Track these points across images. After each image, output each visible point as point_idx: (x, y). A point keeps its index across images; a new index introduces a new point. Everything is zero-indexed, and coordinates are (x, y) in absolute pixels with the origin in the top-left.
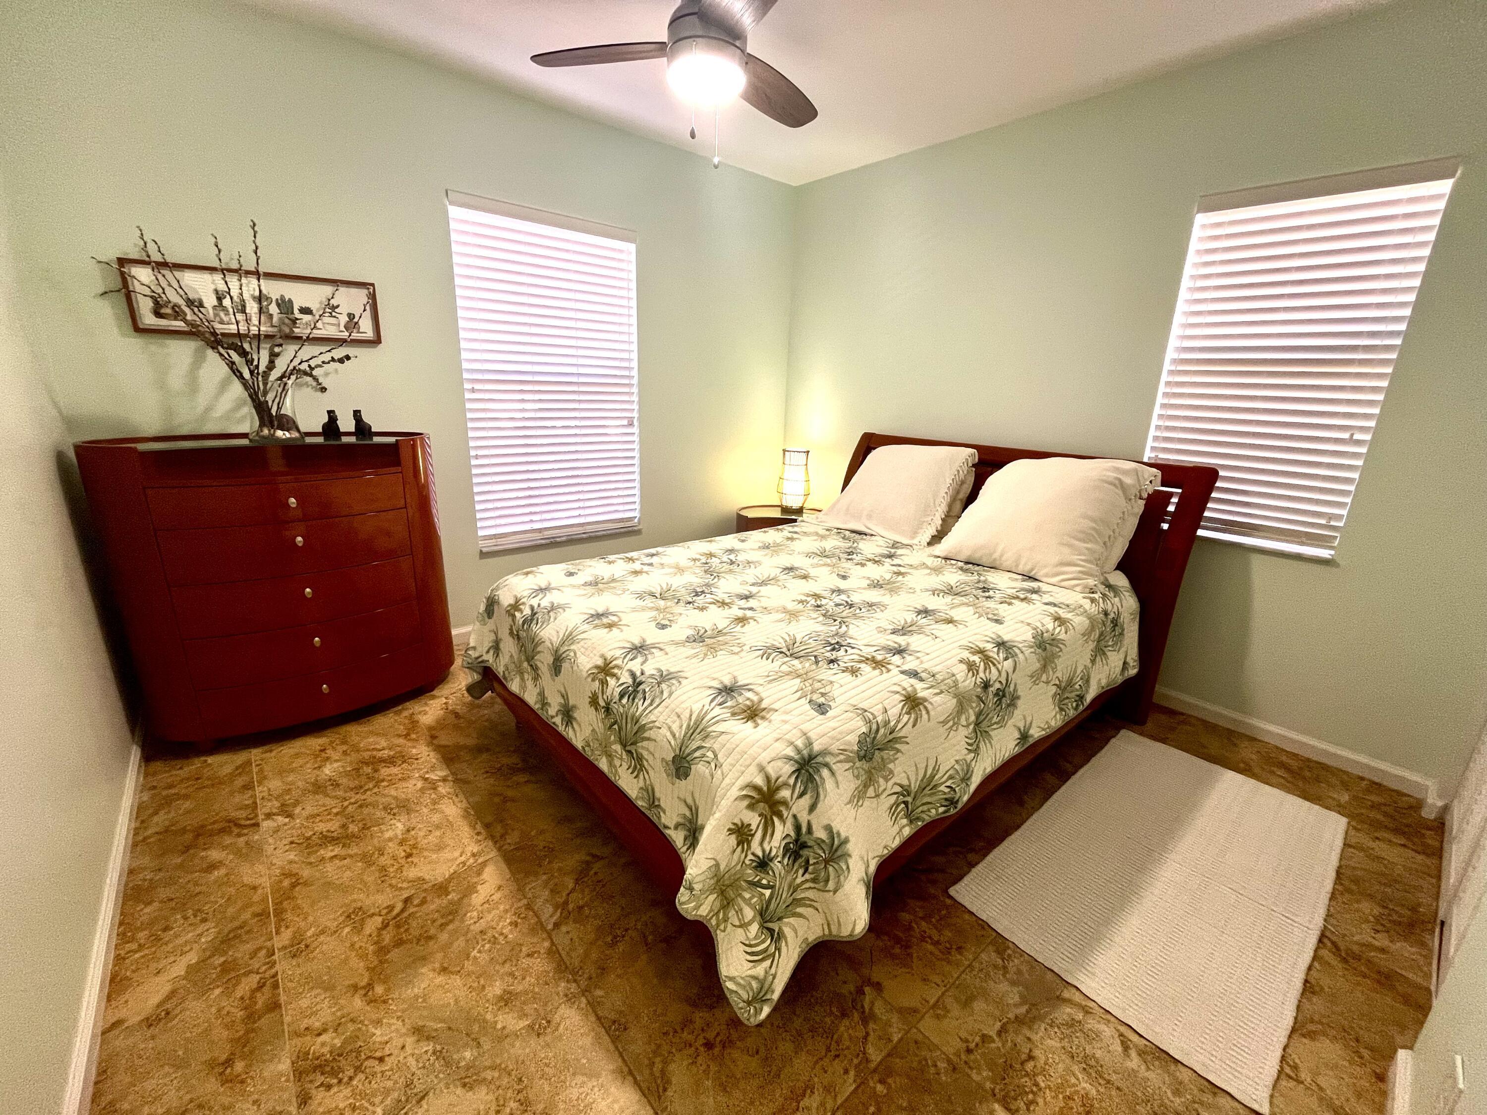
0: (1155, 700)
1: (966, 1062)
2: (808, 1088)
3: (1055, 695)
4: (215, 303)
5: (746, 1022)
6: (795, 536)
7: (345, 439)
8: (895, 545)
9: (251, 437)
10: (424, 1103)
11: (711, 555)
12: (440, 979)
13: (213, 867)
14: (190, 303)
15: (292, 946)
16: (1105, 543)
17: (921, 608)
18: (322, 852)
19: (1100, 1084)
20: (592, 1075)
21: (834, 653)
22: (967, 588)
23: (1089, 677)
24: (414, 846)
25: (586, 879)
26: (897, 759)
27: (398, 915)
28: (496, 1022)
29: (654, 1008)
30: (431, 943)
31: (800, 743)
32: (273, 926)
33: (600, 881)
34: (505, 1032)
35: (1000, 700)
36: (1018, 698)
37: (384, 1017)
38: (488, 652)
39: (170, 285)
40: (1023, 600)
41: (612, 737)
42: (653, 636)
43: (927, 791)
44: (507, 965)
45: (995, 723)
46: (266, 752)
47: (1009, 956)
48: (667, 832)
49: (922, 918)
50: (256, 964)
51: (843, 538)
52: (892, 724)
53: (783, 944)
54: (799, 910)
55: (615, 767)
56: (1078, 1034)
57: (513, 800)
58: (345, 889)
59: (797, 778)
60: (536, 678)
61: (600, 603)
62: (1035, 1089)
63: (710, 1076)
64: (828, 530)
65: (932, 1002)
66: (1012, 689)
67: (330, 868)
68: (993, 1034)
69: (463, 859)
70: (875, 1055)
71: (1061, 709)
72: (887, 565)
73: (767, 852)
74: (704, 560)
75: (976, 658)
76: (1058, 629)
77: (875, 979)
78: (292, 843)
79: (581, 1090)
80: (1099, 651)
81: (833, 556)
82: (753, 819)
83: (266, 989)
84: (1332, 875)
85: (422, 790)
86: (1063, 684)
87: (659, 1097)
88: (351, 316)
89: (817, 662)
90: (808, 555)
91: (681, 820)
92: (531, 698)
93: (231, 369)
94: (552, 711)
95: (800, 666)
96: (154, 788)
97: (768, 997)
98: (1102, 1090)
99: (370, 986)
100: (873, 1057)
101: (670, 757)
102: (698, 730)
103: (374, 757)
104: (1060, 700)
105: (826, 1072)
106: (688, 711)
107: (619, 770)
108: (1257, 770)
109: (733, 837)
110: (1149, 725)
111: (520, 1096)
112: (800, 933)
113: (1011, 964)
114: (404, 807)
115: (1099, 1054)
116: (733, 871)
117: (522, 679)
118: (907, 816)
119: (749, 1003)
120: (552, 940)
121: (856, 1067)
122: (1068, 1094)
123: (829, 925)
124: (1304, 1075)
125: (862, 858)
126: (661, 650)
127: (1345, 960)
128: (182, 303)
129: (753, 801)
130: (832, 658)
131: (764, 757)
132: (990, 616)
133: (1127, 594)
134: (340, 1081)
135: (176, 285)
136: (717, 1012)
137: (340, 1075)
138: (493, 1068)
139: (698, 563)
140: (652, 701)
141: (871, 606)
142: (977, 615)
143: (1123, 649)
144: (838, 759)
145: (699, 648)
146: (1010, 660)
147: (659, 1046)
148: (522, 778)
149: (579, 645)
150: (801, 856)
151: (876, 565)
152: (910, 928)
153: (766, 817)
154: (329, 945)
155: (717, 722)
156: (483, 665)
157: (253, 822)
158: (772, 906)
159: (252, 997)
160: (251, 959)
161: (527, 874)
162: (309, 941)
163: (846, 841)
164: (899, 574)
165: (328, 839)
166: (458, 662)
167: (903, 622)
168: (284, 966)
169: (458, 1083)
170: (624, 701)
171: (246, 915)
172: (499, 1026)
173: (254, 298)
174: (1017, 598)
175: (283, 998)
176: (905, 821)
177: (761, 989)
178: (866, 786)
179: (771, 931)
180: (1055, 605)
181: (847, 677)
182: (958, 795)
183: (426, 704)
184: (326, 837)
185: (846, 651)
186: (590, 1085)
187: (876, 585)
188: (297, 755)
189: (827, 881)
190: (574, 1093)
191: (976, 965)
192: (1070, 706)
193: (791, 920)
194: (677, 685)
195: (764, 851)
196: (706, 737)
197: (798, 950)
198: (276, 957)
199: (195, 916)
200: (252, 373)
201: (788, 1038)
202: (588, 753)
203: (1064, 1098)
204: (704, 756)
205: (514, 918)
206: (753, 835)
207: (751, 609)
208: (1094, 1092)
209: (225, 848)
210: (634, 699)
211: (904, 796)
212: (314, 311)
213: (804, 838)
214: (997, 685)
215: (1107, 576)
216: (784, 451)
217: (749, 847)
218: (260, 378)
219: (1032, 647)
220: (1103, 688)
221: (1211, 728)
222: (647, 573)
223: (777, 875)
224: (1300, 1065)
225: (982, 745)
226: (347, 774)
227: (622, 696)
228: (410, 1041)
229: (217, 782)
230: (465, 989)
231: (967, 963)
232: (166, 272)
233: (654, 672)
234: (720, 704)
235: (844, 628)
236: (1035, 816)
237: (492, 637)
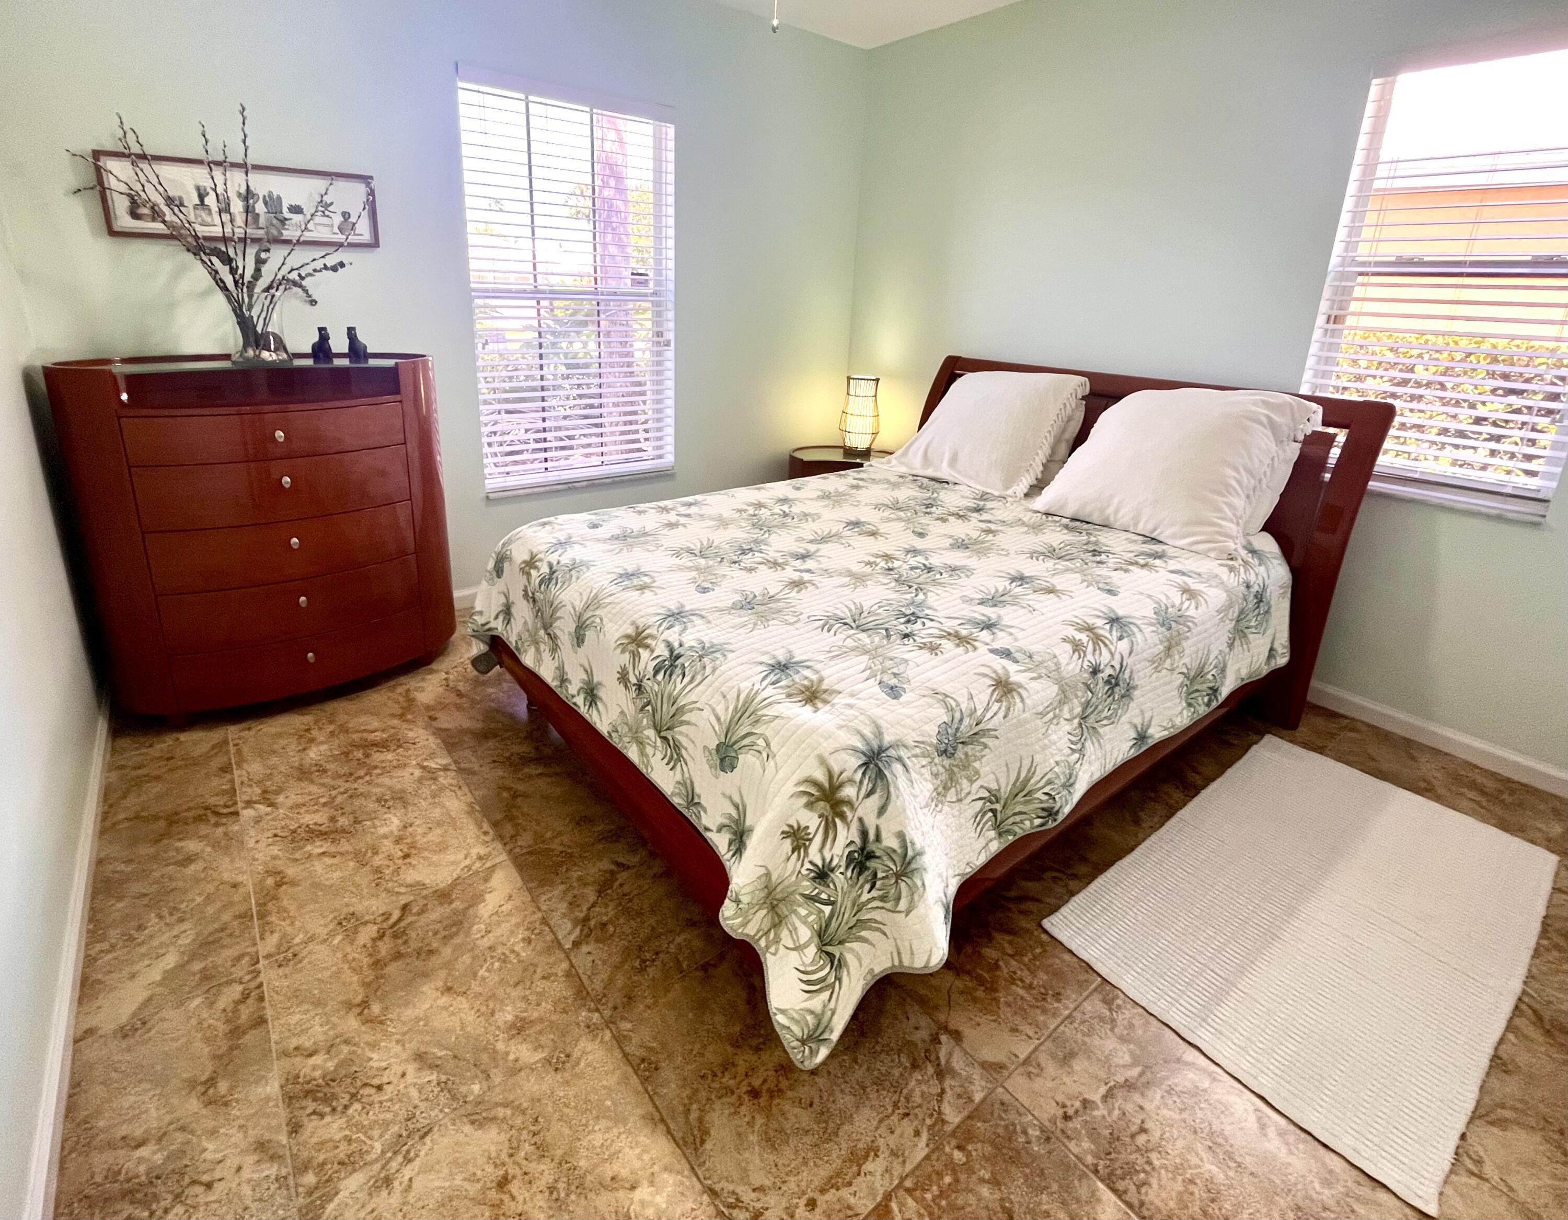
0: (1310, 698)
1: (1063, 1131)
2: (872, 1151)
3: (1182, 686)
4: (197, 201)
5: (800, 1066)
6: (861, 483)
7: (337, 362)
8: (984, 496)
9: (234, 359)
10: (428, 1140)
11: (760, 505)
12: (444, 1000)
13: (189, 859)
14: (170, 201)
15: (279, 954)
16: (1248, 497)
17: (1015, 574)
18: (309, 848)
19: (1229, 1167)
20: (619, 1120)
21: (909, 625)
22: (1074, 550)
23: (1225, 667)
24: (412, 846)
25: (609, 891)
26: (983, 756)
27: (395, 924)
28: (507, 1053)
29: (690, 1047)
30: (433, 959)
31: (868, 732)
32: (257, 930)
33: (624, 895)
34: (518, 1065)
35: (1112, 688)
36: (1134, 688)
37: (382, 1040)
38: (496, 617)
39: (149, 182)
40: (1143, 566)
41: (645, 721)
42: (693, 601)
43: (1019, 798)
44: (520, 987)
45: (1106, 718)
46: (244, 730)
47: (1119, 1007)
48: (708, 835)
49: (1011, 956)
50: (238, 972)
51: (920, 487)
52: (979, 712)
53: (845, 974)
54: (864, 933)
55: (647, 756)
56: (1202, 1106)
57: (525, 796)
58: (336, 891)
59: (864, 774)
60: (555, 649)
61: (631, 559)
62: (1147, 1168)
63: (756, 1128)
64: (901, 477)
65: (1022, 1057)
66: (1127, 676)
67: (318, 866)
68: (1096, 1097)
69: (468, 862)
70: (953, 1116)
71: (1190, 705)
72: (974, 521)
73: (828, 860)
74: (751, 511)
75: (1083, 637)
76: (1187, 604)
77: (952, 1026)
78: (276, 836)
79: (607, 1136)
80: (1239, 633)
81: (907, 508)
82: (811, 821)
83: (250, 1001)
84: (1536, 927)
85: (420, 780)
86: (1192, 674)
87: (696, 1149)
88: (346, 215)
89: (888, 636)
90: (877, 507)
91: (727, 822)
92: (547, 673)
93: (214, 279)
94: (573, 689)
95: (868, 641)
96: (122, 767)
97: (825, 1036)
98: (1231, 1174)
99: (365, 1004)
100: (948, 1118)
101: (713, 745)
102: (747, 714)
103: (366, 740)
104: (1189, 691)
105: (892, 1132)
106: (735, 690)
107: (652, 760)
108: (1441, 791)
109: (788, 842)
110: (1303, 730)
111: (536, 1139)
112: (864, 964)
113: (1121, 1017)
114: (401, 798)
115: (1228, 1130)
116: (786, 883)
117: (538, 650)
118: (997, 826)
119: (803, 1042)
120: (570, 961)
121: (930, 1128)
122: (1188, 1176)
123: (899, 954)
124: (1489, 1170)
125: (940, 875)
126: (703, 617)
127: (1548, 1033)
128: (160, 201)
129: (812, 799)
130: (907, 631)
131: (826, 747)
132: (1101, 585)
133: (1276, 562)
134: (334, 1110)
135: (155, 181)
136: (765, 1056)
137: (334, 1104)
138: (506, 1105)
139: (745, 515)
140: (693, 678)
141: (954, 570)
142: (1085, 584)
143: (1270, 632)
144: (914, 752)
145: (746, 617)
146: (1126, 640)
147: (696, 1091)
148: (534, 770)
149: (605, 610)
150: (867, 868)
151: (960, 521)
152: (996, 967)
153: (827, 820)
154: (321, 954)
155: (770, 704)
156: (491, 633)
157: (232, 810)
158: (834, 925)
159: (236, 1011)
160: (234, 966)
161: (542, 883)
162: (296, 948)
163: (920, 854)
164: (989, 531)
165: (315, 833)
166: (461, 631)
167: (993, 591)
168: (270, 976)
169: (465, 1120)
170: (660, 677)
171: (226, 917)
172: (512, 1057)
173: (239, 195)
174: (1136, 563)
175: (269, 1013)
176: (992, 834)
177: (819, 1025)
178: (946, 788)
179: (831, 956)
180: (1184, 574)
181: (925, 654)
182: (1059, 804)
183: (423, 680)
184: (313, 831)
185: (924, 624)
186: (615, 1131)
187: (961, 545)
188: (279, 735)
189: (898, 899)
190: (598, 1139)
191: (1078, 1015)
192: (1200, 701)
193: (855, 945)
194: (722, 659)
195: (824, 860)
196: (757, 721)
197: (862, 982)
198: (260, 966)
199: (171, 914)
200: (236, 282)
201: (847, 1090)
202: (615, 741)
203: (1184, 1181)
204: (753, 744)
205: (527, 933)
206: (810, 840)
207: (809, 571)
208: (1220, 1177)
209: (201, 838)
210: (671, 676)
211: (992, 803)
212: (305, 210)
213: (872, 847)
214: (1109, 671)
215: (1251, 538)
216: (849, 378)
217: (806, 854)
218: (245, 290)
219: (1152, 625)
220: (1243, 680)
221: (1383, 736)
222: (684, 525)
223: (839, 889)
224: (1486, 1158)
225: (1088, 744)
226: (335, 758)
227: (656, 672)
228: (411, 1068)
229: (193, 763)
230: (473, 1012)
231: (1067, 1012)
232: (144, 165)
233: (694, 644)
234: (773, 683)
235: (921, 596)
236: (1153, 838)
237: (503, 600)
